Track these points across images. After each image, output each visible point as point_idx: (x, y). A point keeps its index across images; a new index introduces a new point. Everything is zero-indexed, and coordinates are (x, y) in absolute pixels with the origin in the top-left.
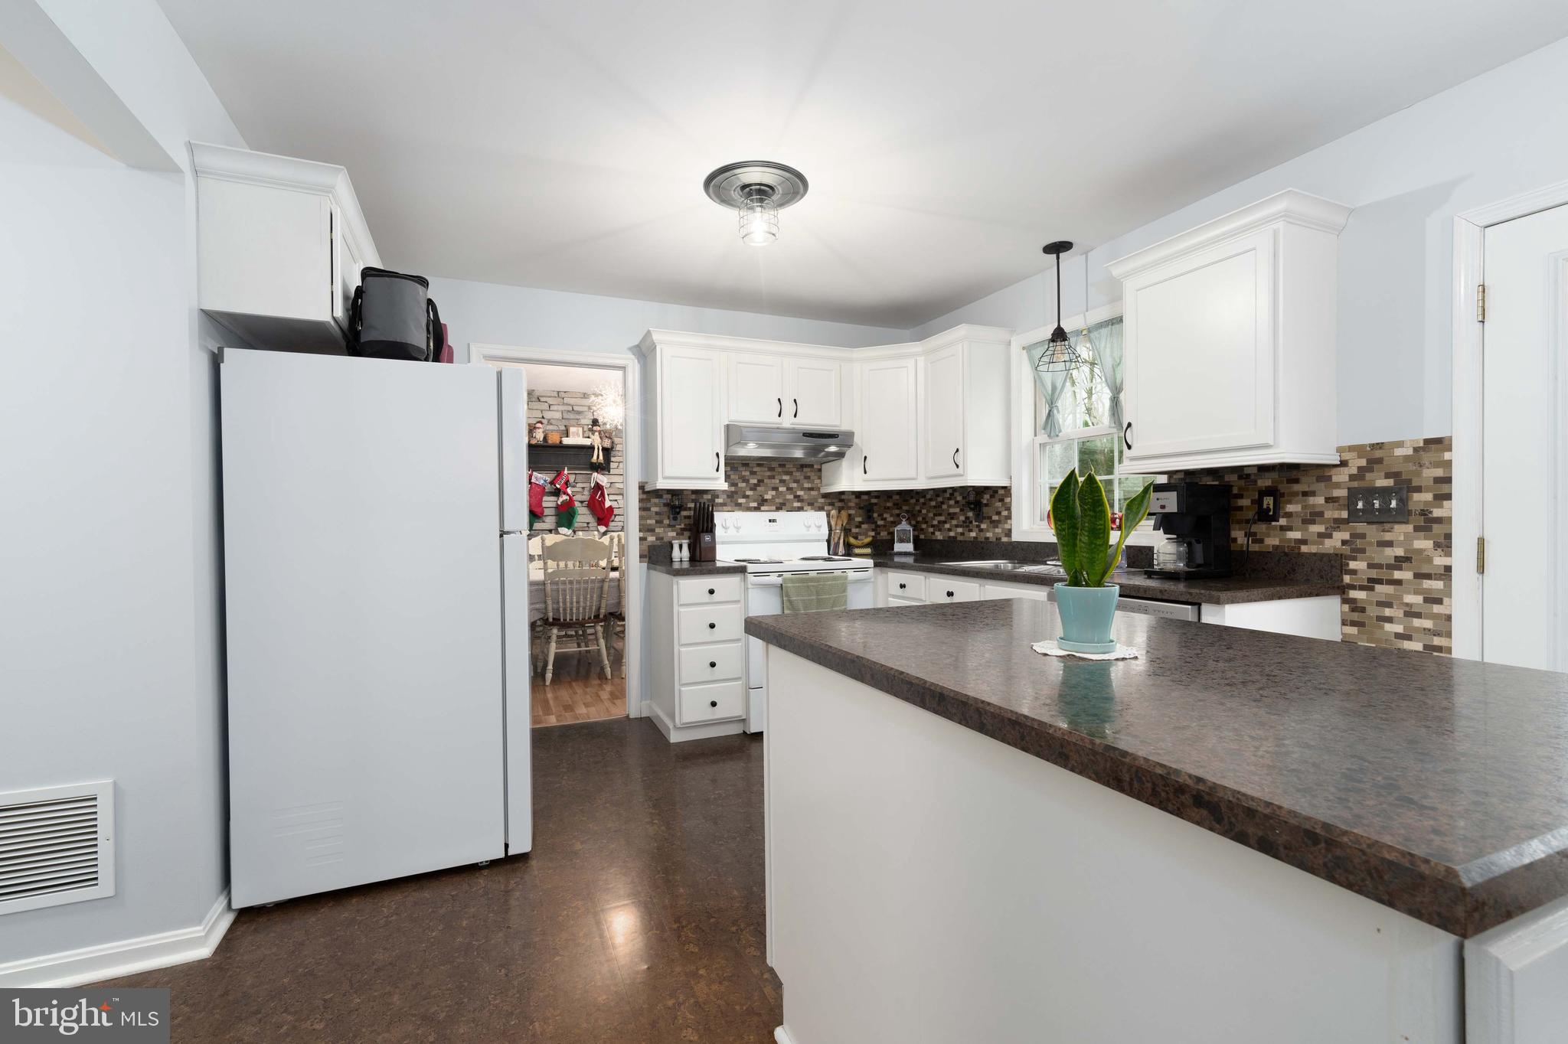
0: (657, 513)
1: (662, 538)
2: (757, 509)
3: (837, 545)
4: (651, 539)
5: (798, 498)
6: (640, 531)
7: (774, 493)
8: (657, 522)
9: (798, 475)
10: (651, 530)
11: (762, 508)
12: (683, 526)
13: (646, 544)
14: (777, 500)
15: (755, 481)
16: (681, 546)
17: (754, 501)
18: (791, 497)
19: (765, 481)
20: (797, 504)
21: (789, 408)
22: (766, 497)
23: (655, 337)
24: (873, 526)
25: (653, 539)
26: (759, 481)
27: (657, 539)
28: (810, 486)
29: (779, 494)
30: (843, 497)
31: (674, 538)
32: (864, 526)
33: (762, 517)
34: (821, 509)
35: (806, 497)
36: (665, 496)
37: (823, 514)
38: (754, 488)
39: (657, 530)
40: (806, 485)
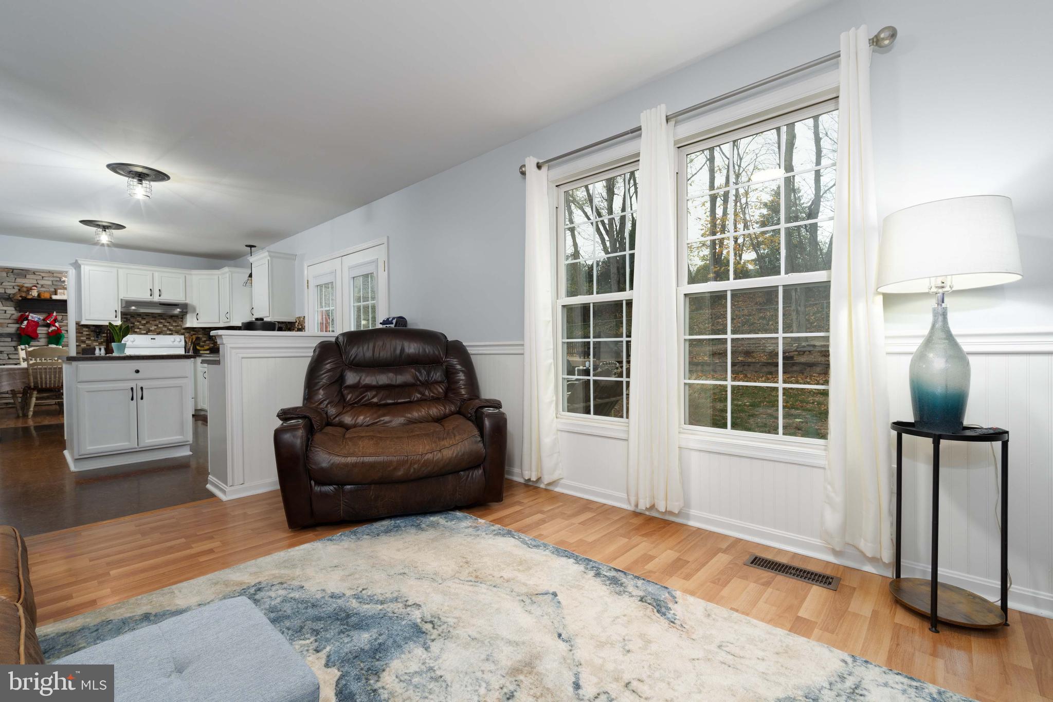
0: (87, 335)
1: (90, 346)
2: (146, 334)
3: (189, 349)
4: (83, 346)
5: (170, 330)
6: (77, 342)
7: (156, 327)
8: (87, 338)
9: (169, 320)
10: (84, 342)
11: (149, 333)
12: (102, 340)
13: (80, 348)
14: (157, 330)
15: (145, 322)
16: (100, 349)
17: (144, 330)
18: (166, 329)
19: (151, 322)
20: (168, 332)
21: (156, 293)
22: (151, 329)
23: (79, 262)
24: (213, 342)
25: (85, 345)
26: (147, 322)
27: (87, 346)
28: (176, 324)
29: (158, 328)
30: (195, 330)
31: (97, 345)
32: (207, 342)
33: (149, 337)
34: (182, 334)
35: (174, 329)
36: (91, 328)
37: (183, 336)
38: (144, 325)
39: (87, 342)
40: (174, 324)
